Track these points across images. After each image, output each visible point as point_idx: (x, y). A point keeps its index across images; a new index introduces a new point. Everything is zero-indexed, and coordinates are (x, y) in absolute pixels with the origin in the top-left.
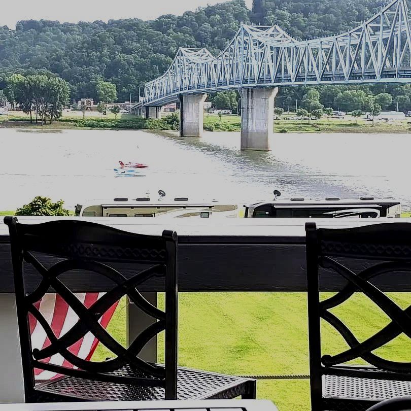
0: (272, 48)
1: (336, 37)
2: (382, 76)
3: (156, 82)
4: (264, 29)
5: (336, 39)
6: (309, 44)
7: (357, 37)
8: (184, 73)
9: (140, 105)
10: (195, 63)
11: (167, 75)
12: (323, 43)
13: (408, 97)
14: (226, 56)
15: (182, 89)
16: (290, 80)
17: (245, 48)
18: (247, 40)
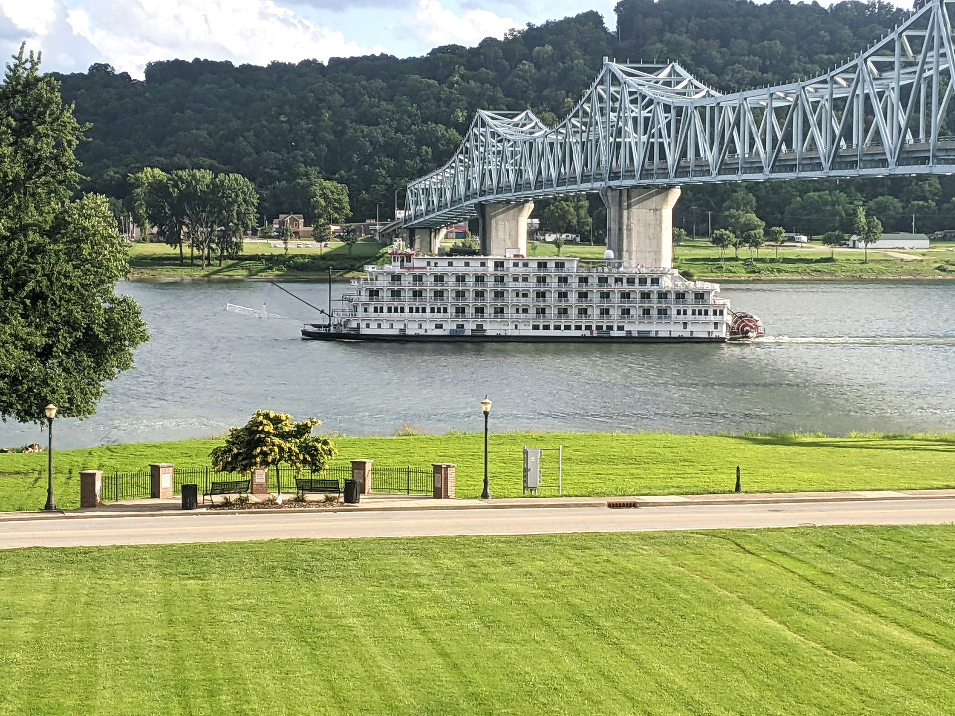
0: (667, 109)
1: (803, 84)
2: (900, 162)
3: (432, 180)
4: (650, 71)
5: (804, 87)
6: (745, 99)
7: (844, 83)
8: (487, 160)
9: (396, 227)
10: (509, 141)
11: (453, 165)
12: (774, 96)
13: (934, 204)
14: (574, 126)
15: (483, 193)
16: (708, 172)
17: (613, 110)
18: (618, 93)
